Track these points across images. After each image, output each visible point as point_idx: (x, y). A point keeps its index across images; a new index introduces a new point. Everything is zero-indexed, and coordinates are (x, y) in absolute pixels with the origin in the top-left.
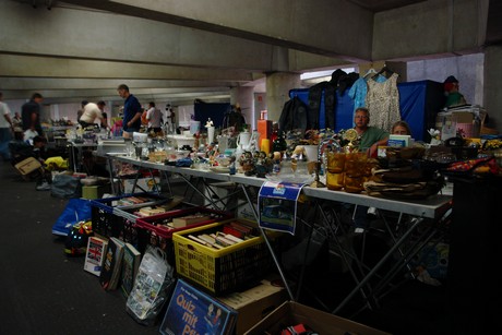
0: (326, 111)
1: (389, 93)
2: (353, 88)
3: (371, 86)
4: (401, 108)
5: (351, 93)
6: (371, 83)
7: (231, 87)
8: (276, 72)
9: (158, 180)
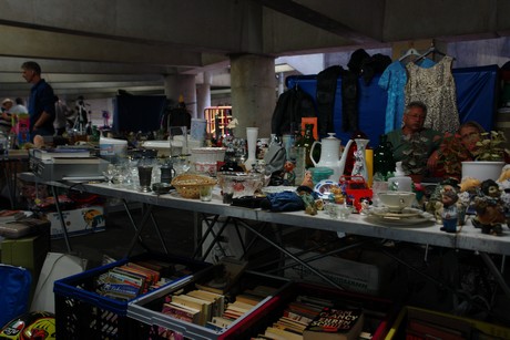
0: (344, 106)
1: (440, 82)
2: (385, 75)
3: (413, 72)
4: (458, 103)
5: (382, 82)
6: (413, 68)
7: (166, 75)
8: (246, 53)
9: (99, 210)
